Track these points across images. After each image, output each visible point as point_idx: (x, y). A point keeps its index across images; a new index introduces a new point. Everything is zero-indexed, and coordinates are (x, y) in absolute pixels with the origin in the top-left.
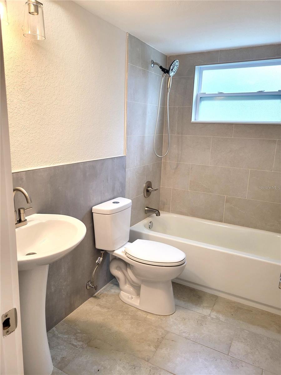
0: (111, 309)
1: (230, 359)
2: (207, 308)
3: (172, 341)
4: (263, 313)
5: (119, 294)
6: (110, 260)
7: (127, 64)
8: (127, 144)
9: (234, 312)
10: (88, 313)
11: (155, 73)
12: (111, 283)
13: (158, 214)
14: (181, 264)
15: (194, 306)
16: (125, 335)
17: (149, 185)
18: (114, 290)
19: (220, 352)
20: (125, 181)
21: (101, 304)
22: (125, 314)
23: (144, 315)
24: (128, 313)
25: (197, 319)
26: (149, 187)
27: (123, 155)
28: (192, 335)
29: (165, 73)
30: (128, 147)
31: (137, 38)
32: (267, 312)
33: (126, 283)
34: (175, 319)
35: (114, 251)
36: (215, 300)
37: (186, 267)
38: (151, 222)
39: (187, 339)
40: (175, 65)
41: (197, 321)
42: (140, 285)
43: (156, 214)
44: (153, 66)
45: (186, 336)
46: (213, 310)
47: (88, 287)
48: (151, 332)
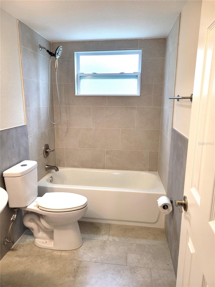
0: (30, 256)
1: (129, 268)
2: (105, 235)
3: (86, 267)
4: (141, 228)
5: (34, 242)
6: (23, 215)
7: (20, 46)
8: (27, 114)
9: (123, 233)
10: (9, 266)
11: (43, 56)
12: (25, 234)
13: (57, 170)
14: (85, 206)
15: (96, 236)
16: (47, 275)
17: (47, 147)
18: (29, 240)
19: (121, 266)
20: (28, 146)
21: (19, 255)
22: (43, 257)
23: (59, 253)
24: (45, 255)
25: (100, 245)
26: (47, 149)
27: (24, 124)
28: (99, 258)
29: (52, 56)
30: (27, 118)
31: (26, 25)
32: (144, 227)
33: (39, 231)
34: (84, 250)
35: (27, 207)
36: (110, 227)
37: (88, 208)
38: (51, 177)
39: (96, 262)
40: (60, 50)
41: (101, 247)
42: (53, 230)
43: (55, 169)
44: (40, 50)
45: (95, 260)
46: (109, 235)
47: (5, 243)
48: (68, 266)
